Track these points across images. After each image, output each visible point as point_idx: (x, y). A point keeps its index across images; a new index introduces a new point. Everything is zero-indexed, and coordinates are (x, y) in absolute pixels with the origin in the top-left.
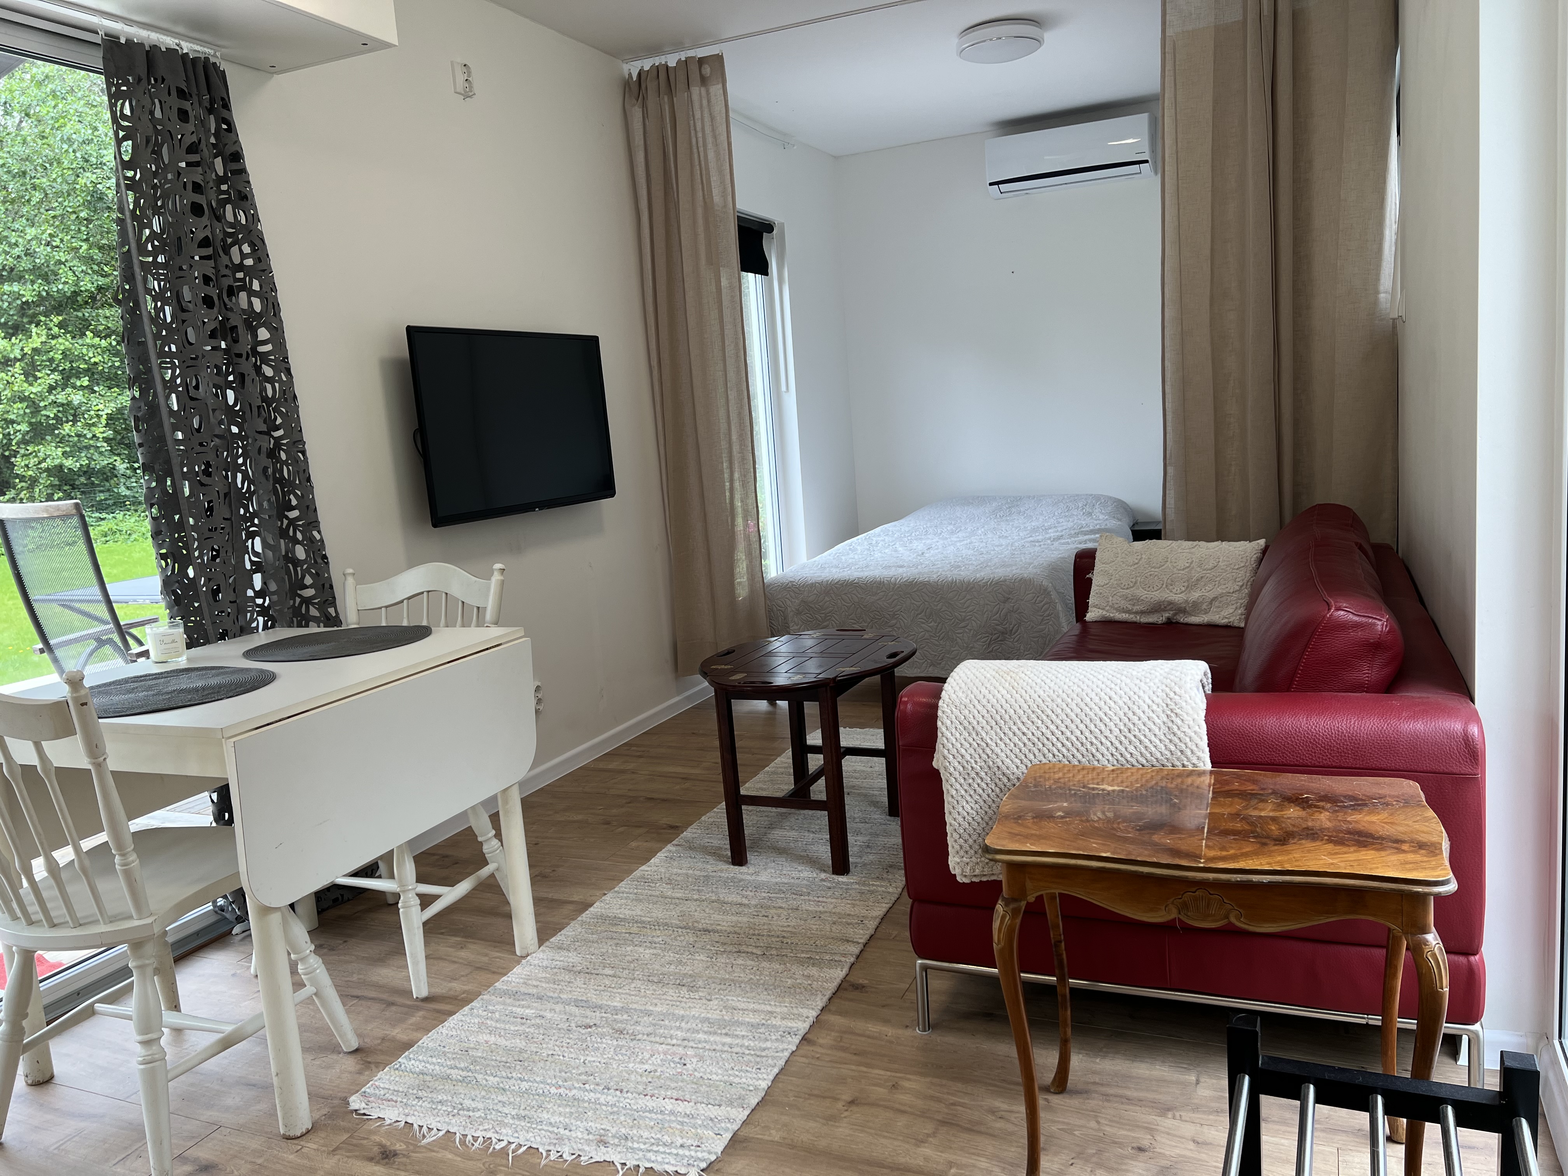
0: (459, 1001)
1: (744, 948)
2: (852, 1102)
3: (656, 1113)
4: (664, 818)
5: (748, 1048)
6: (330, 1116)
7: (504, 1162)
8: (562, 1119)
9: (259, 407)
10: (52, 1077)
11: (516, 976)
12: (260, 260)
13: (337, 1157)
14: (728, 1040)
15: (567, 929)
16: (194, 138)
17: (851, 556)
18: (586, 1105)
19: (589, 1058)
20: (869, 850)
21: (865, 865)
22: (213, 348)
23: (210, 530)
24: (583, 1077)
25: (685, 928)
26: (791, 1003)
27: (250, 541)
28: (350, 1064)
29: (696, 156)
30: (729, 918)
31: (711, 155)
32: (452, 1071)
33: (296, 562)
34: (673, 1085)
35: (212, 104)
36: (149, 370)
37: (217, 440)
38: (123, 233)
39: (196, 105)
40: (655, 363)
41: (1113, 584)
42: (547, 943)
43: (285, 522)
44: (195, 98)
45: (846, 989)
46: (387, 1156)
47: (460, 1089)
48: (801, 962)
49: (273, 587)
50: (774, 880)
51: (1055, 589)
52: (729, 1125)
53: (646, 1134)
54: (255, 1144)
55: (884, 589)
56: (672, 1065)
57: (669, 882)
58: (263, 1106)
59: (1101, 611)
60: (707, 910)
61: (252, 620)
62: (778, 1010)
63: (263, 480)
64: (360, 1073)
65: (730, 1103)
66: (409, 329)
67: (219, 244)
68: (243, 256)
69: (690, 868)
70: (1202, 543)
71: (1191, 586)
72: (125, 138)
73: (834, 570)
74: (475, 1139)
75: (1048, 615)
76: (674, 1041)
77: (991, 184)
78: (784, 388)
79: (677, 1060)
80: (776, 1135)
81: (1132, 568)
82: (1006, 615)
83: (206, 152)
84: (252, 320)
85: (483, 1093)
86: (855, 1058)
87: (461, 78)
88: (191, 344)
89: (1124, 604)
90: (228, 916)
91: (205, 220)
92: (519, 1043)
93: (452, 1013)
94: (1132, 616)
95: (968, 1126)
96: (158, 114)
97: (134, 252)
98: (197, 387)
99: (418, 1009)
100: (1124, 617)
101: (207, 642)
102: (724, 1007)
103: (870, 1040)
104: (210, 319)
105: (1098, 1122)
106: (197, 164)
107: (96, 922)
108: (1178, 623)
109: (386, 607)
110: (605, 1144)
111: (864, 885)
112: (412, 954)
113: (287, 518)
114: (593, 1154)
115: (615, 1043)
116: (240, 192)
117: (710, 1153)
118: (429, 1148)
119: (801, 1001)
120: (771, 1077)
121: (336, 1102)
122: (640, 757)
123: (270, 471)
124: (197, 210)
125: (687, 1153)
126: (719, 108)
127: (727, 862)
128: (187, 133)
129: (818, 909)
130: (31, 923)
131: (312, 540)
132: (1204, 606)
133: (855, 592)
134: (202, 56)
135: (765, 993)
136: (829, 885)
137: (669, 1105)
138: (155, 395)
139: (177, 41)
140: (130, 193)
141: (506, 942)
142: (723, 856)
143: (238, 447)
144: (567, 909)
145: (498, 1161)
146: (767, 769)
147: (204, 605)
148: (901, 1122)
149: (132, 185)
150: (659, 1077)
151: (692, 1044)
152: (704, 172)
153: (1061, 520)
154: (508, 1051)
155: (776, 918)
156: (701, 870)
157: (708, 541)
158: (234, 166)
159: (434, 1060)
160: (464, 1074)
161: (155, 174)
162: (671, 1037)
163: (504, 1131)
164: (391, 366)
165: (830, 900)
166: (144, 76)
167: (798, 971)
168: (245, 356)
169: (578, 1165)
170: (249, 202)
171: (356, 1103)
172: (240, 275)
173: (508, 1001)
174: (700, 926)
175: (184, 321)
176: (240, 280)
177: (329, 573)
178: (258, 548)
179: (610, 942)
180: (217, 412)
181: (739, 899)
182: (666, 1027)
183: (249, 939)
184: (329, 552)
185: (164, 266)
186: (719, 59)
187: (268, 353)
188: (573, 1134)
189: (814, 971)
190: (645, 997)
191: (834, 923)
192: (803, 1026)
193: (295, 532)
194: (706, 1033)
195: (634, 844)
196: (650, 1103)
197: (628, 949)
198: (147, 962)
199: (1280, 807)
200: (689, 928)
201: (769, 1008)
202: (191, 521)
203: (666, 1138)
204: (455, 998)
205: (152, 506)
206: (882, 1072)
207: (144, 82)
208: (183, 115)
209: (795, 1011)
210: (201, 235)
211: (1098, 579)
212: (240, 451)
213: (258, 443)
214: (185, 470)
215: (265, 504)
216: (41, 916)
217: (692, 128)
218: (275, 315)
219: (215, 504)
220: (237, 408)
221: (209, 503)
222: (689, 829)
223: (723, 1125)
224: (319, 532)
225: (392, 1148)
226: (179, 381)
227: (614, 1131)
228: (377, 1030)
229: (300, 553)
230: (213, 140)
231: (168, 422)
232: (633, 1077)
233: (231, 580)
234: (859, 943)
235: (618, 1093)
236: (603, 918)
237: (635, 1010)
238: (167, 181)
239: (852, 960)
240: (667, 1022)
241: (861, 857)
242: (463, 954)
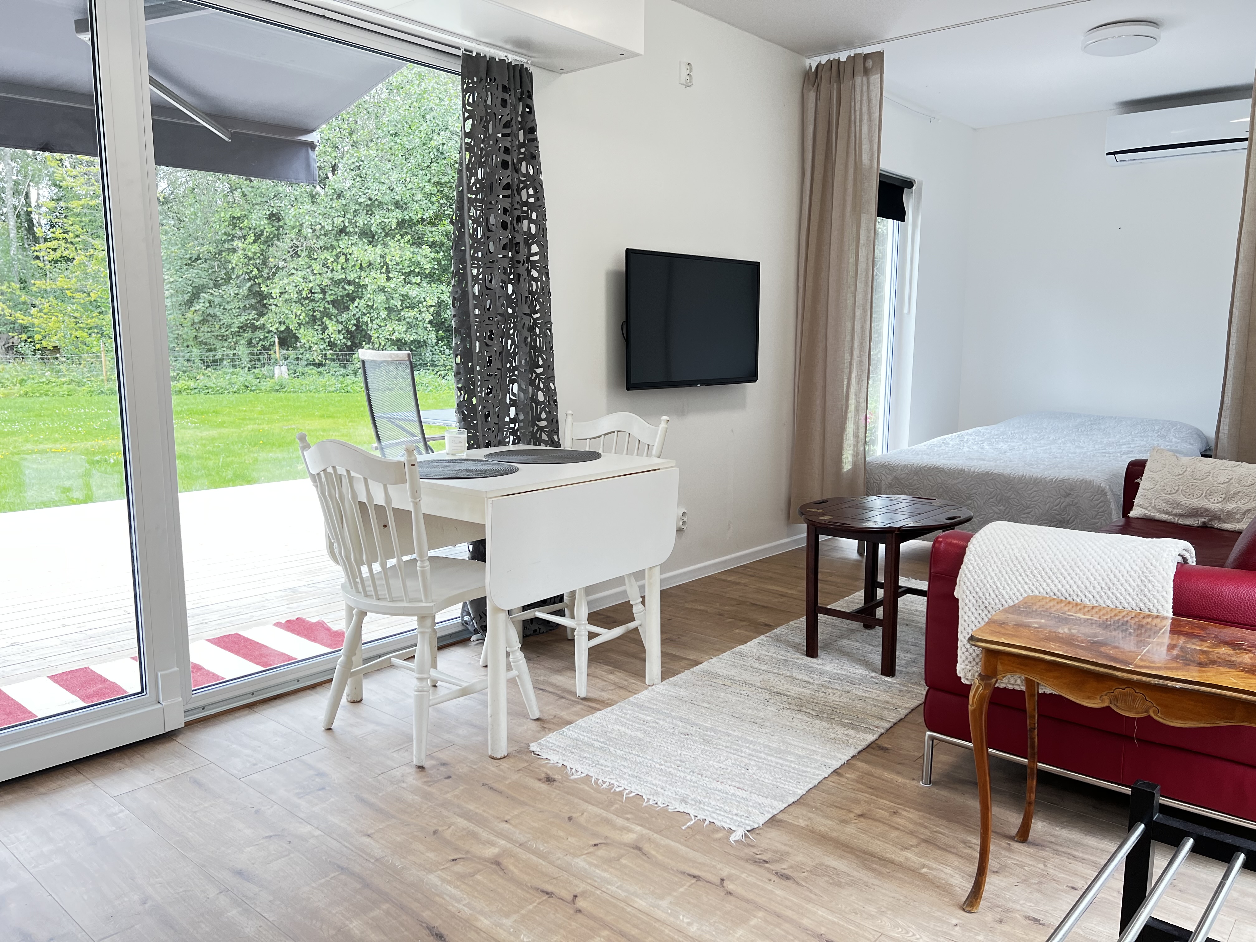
0: (605, 704)
1: (804, 709)
2: (861, 816)
3: (723, 793)
4: (763, 618)
5: (794, 768)
6: (519, 752)
7: (620, 799)
8: (660, 783)
9: (526, 297)
10: (361, 700)
11: (644, 695)
12: (538, 199)
13: (520, 775)
14: (781, 761)
15: (682, 674)
16: (509, 118)
17: (943, 448)
18: (677, 778)
19: (684, 753)
20: (914, 664)
21: (908, 673)
22: (504, 256)
23: (488, 375)
24: (678, 762)
25: (763, 689)
26: (831, 748)
27: (511, 385)
28: (534, 726)
29: (853, 128)
30: (797, 689)
31: (865, 128)
32: (595, 742)
33: (538, 403)
34: (737, 779)
35: (522, 95)
36: (465, 268)
37: (498, 316)
38: (460, 179)
39: (513, 96)
40: (801, 285)
41: (1157, 489)
42: (667, 681)
43: (534, 375)
44: (512, 91)
45: (873, 748)
46: (549, 780)
47: (598, 752)
48: (844, 725)
49: (522, 417)
50: (836, 671)
51: (1112, 491)
52: (770, 810)
53: (713, 803)
54: (472, 757)
55: (964, 475)
56: (739, 768)
57: (758, 659)
58: (480, 738)
59: (1143, 510)
60: (782, 681)
61: (507, 437)
62: (820, 751)
63: (523, 345)
64: (539, 732)
65: (774, 798)
66: (627, 250)
67: (515, 188)
68: (529, 196)
69: (775, 653)
70: (1245, 464)
71: (1228, 498)
72: (468, 118)
73: (925, 457)
74: (604, 782)
75: (1103, 512)
76: (743, 755)
77: (1108, 154)
78: (906, 311)
79: (743, 765)
80: (802, 823)
81: (1177, 478)
82: (1066, 507)
83: (514, 127)
84: (529, 239)
85: (613, 758)
86: (870, 790)
87: (685, 72)
88: (491, 253)
89: (1164, 506)
90: (470, 628)
91: (509, 172)
92: (640, 735)
93: (599, 710)
94: (1171, 517)
95: (944, 847)
96: (489, 102)
97: (465, 191)
98: (491, 281)
99: (578, 703)
100: (1164, 517)
101: (478, 447)
102: (782, 742)
103: (883, 782)
104: (504, 236)
105: (1045, 866)
106: (508, 135)
107: (402, 601)
108: (1212, 528)
109: (590, 439)
110: (686, 803)
111: (904, 686)
112: (579, 667)
113: (535, 372)
114: (677, 806)
115: (703, 747)
116: (532, 153)
117: (754, 822)
118: (575, 781)
119: (838, 748)
120: (807, 789)
121: (523, 745)
122: (752, 576)
123: (529, 340)
124: (505, 165)
125: (739, 819)
126: (875, 92)
127: (803, 654)
128: (504, 114)
129: (864, 695)
130: (366, 596)
131: (549, 389)
132: (1237, 516)
133: (939, 475)
134: (519, 63)
135: (813, 739)
136: (877, 681)
137: (732, 790)
138: (467, 284)
139: (506, 54)
140: (467, 153)
141: (640, 674)
142: (801, 650)
143: (511, 322)
144: (683, 663)
145: (617, 797)
146: (846, 598)
147: (479, 423)
148: (894, 834)
149: (469, 148)
150: (728, 774)
151: (754, 758)
152: (857, 142)
153: (1136, 439)
154: (631, 737)
155: (831, 695)
156: (782, 655)
157: (825, 423)
158: (530, 136)
159: (585, 734)
160: (602, 745)
161: (483, 141)
162: (742, 752)
163: (622, 782)
164: (613, 275)
165: (875, 691)
166: (484, 77)
167: (840, 730)
168: (522, 263)
169: (667, 811)
170: (537, 160)
171: (534, 747)
172: (525, 209)
173: (636, 709)
174: (775, 690)
175: (488, 238)
176: (525, 212)
177: (557, 412)
178: (515, 390)
179: (710, 688)
180: (501, 298)
181: (807, 679)
182: (738, 745)
183: (481, 645)
184: (558, 398)
185: (481, 201)
186: (879, 55)
187: (536, 262)
188: (666, 793)
189: (852, 732)
190: (728, 725)
191: (875, 706)
192: (836, 764)
193: (539, 383)
194: (766, 754)
195: (737, 631)
196: (720, 787)
197: (722, 694)
198: (427, 630)
199: (1216, 646)
200: (767, 690)
201: (814, 748)
202: (478, 368)
203: (727, 808)
204: (603, 702)
205: (457, 355)
206: (888, 803)
207: (484, 81)
208: (504, 103)
209: (832, 754)
210: (505, 182)
211: (1145, 483)
212: (512, 325)
213: (523, 321)
214: (478, 334)
215: (523, 362)
216: (373, 593)
217: (853, 108)
218: (543, 236)
219: (493, 359)
220: (513, 297)
221: (489, 357)
222: (779, 628)
223: (767, 809)
224: (554, 384)
225: (553, 777)
226: (481, 277)
227: (693, 797)
228: (552, 710)
229: (541, 396)
230: (519, 119)
231: (472, 302)
232: (711, 769)
233: (497, 410)
234: (890, 722)
235: (700, 776)
236: (708, 672)
237: (720, 731)
238: (489, 146)
239: (883, 731)
240: (740, 742)
241: (906, 668)
242: (611, 677)
